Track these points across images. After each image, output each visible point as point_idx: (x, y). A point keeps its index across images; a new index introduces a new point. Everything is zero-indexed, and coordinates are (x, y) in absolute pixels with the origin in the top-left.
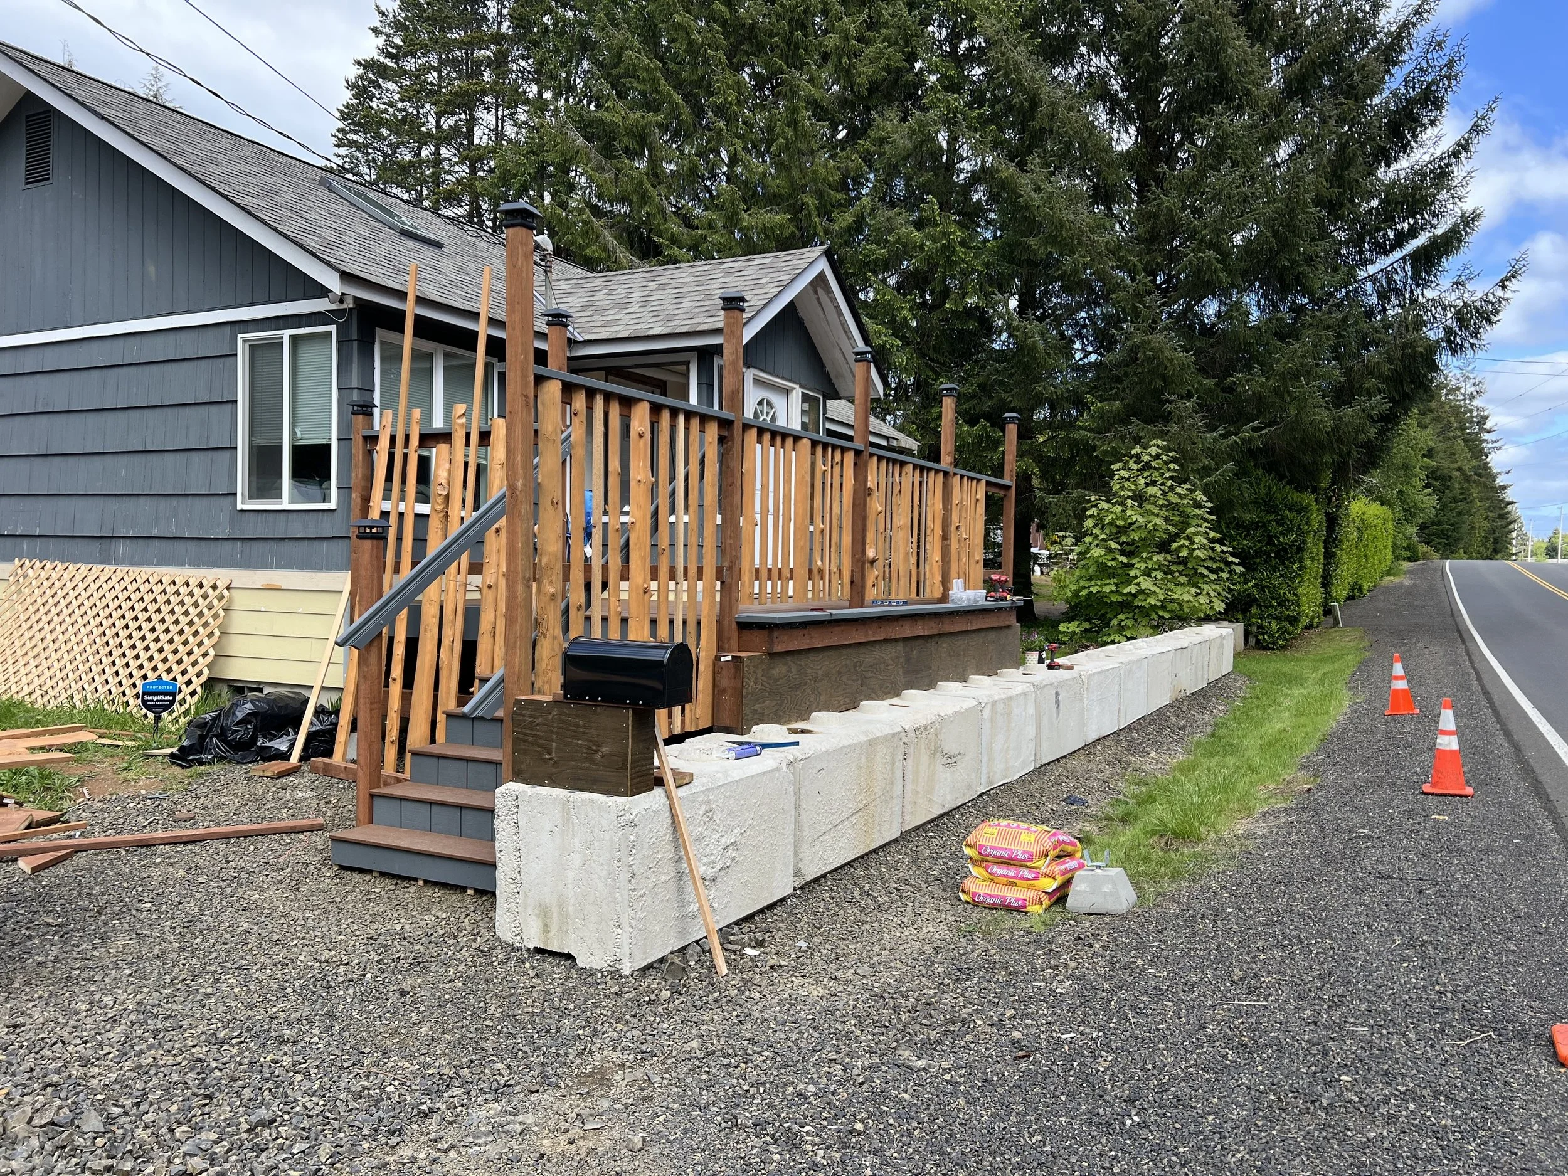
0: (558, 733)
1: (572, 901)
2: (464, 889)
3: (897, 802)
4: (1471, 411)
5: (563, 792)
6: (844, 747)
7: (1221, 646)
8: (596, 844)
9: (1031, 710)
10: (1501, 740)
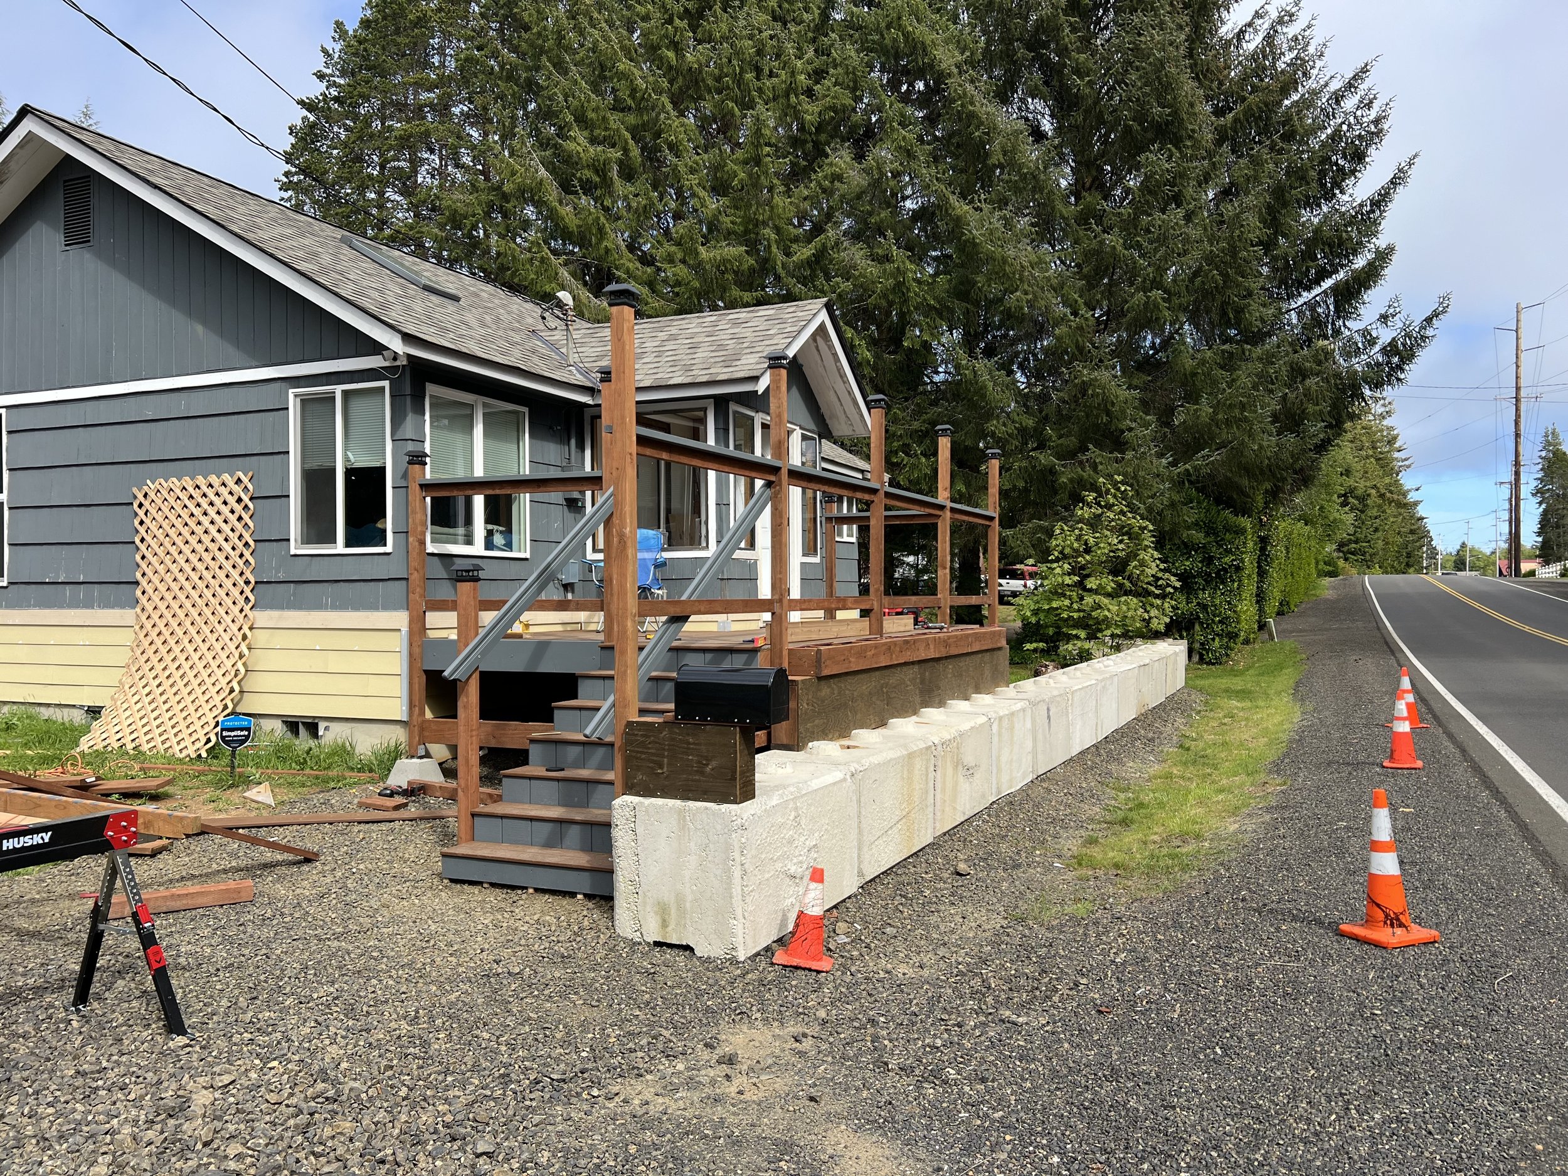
0: (669, 750)
1: (690, 898)
2: (573, 895)
3: (931, 809)
4: (1382, 431)
5: (678, 803)
6: (891, 759)
7: (1176, 662)
8: (711, 846)
9: (1029, 725)
10: (1447, 743)
